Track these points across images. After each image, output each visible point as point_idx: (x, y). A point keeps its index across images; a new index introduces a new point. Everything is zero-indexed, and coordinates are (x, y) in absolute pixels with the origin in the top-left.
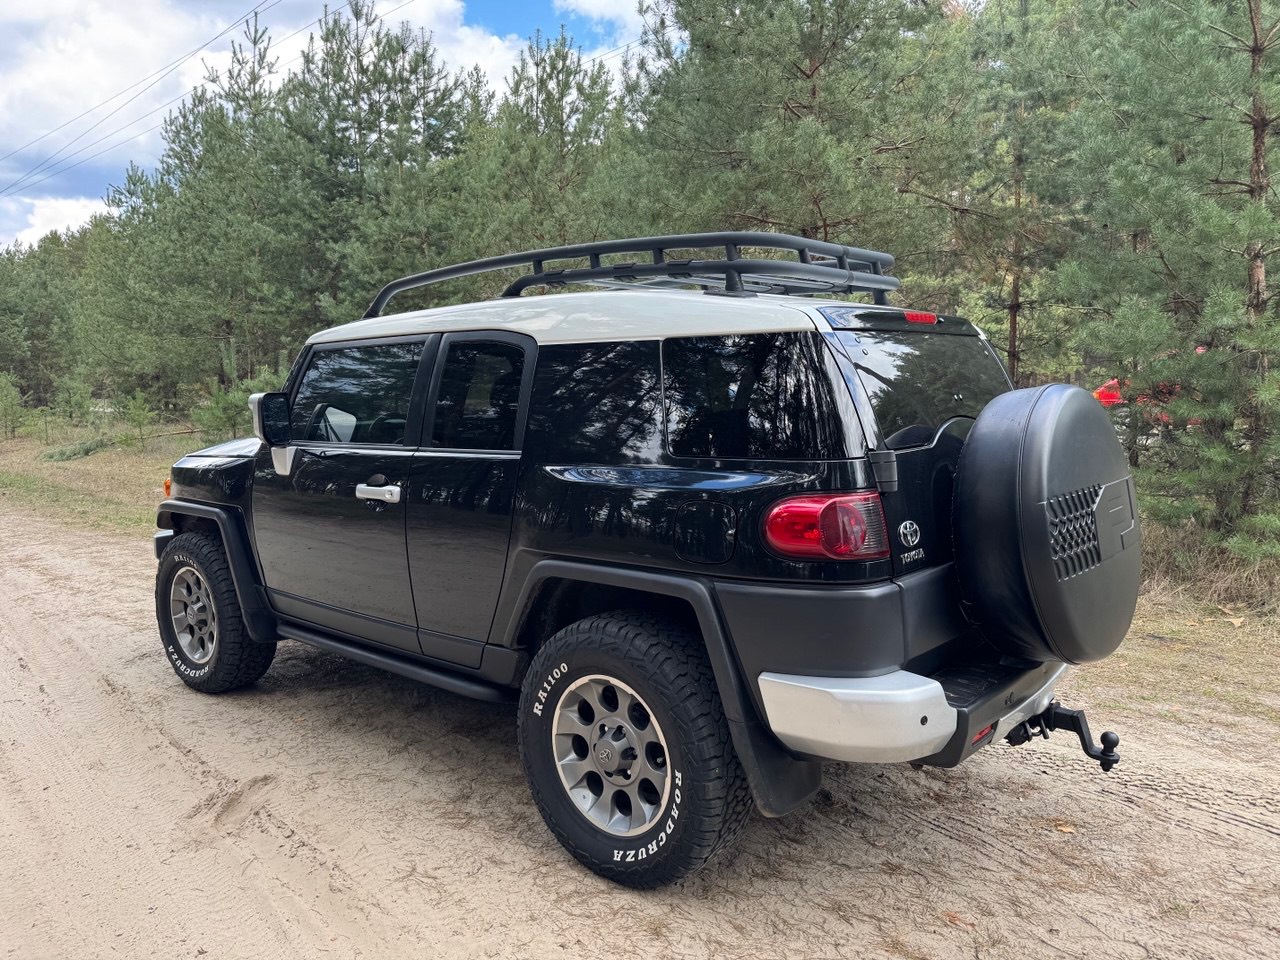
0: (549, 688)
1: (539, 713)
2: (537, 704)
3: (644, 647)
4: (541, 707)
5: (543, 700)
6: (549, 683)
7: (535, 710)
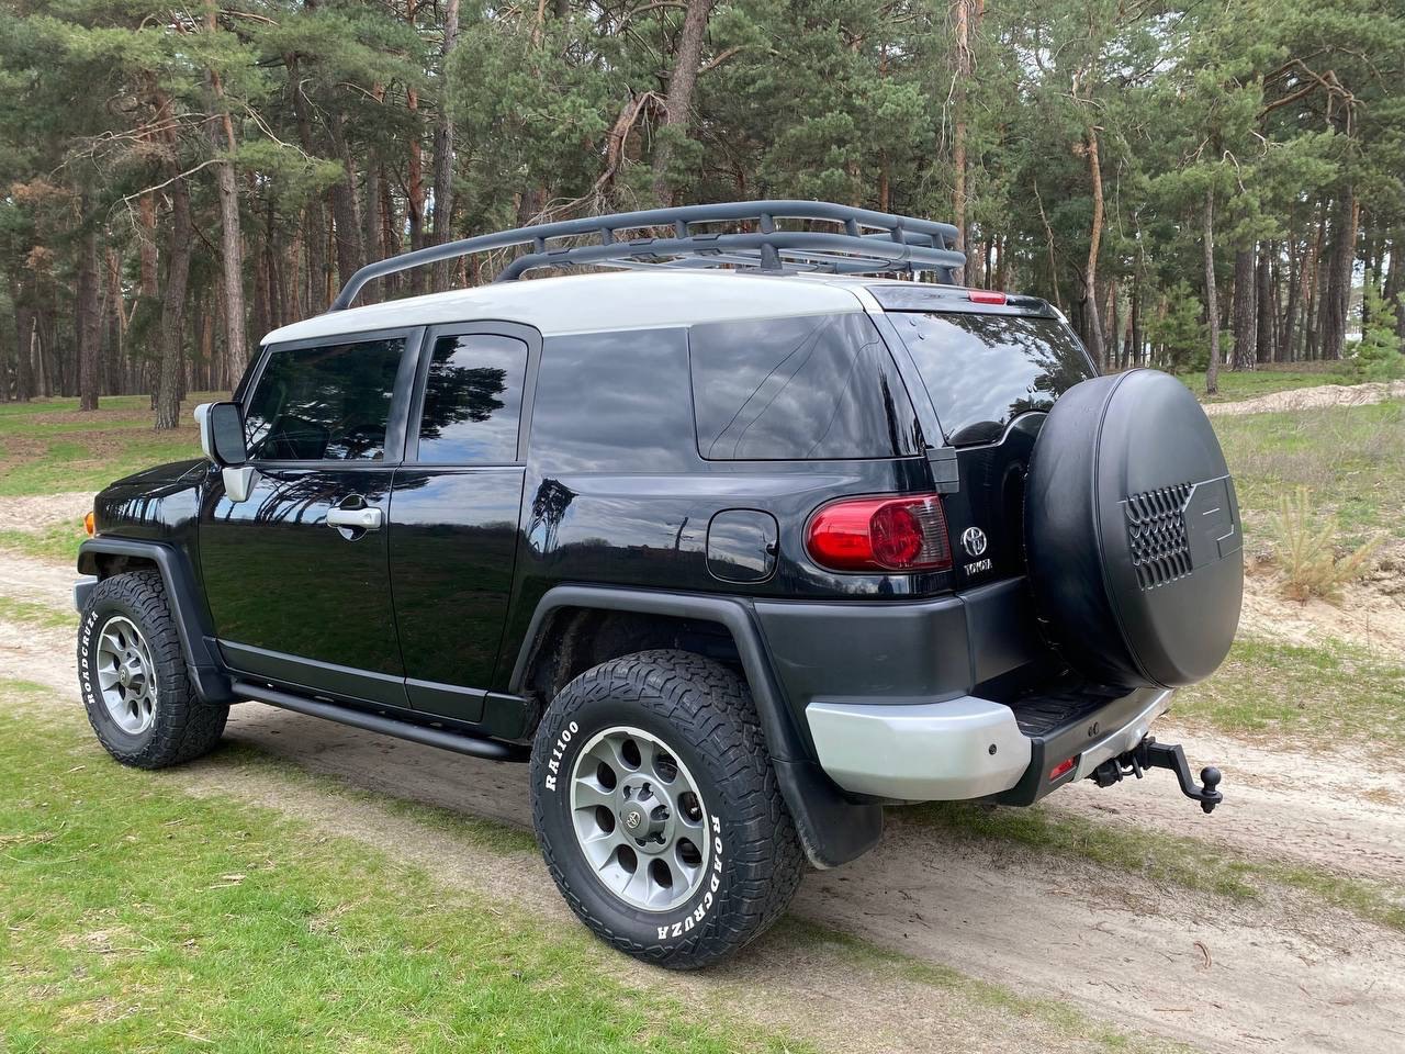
0: (560, 755)
1: (553, 788)
2: (549, 777)
3: (660, 681)
4: (554, 780)
5: (556, 771)
6: (559, 749)
7: (548, 785)
